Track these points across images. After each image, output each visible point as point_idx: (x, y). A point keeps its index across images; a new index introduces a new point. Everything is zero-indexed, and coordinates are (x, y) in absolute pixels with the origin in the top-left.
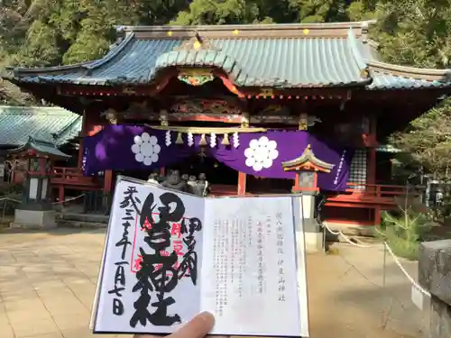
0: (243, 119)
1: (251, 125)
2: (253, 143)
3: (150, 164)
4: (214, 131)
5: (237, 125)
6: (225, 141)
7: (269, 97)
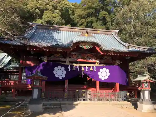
0: (98, 61)
1: (100, 63)
2: (101, 70)
3: (62, 78)
4: (87, 65)
5: (94, 63)
6: (91, 69)
7: (112, 55)
